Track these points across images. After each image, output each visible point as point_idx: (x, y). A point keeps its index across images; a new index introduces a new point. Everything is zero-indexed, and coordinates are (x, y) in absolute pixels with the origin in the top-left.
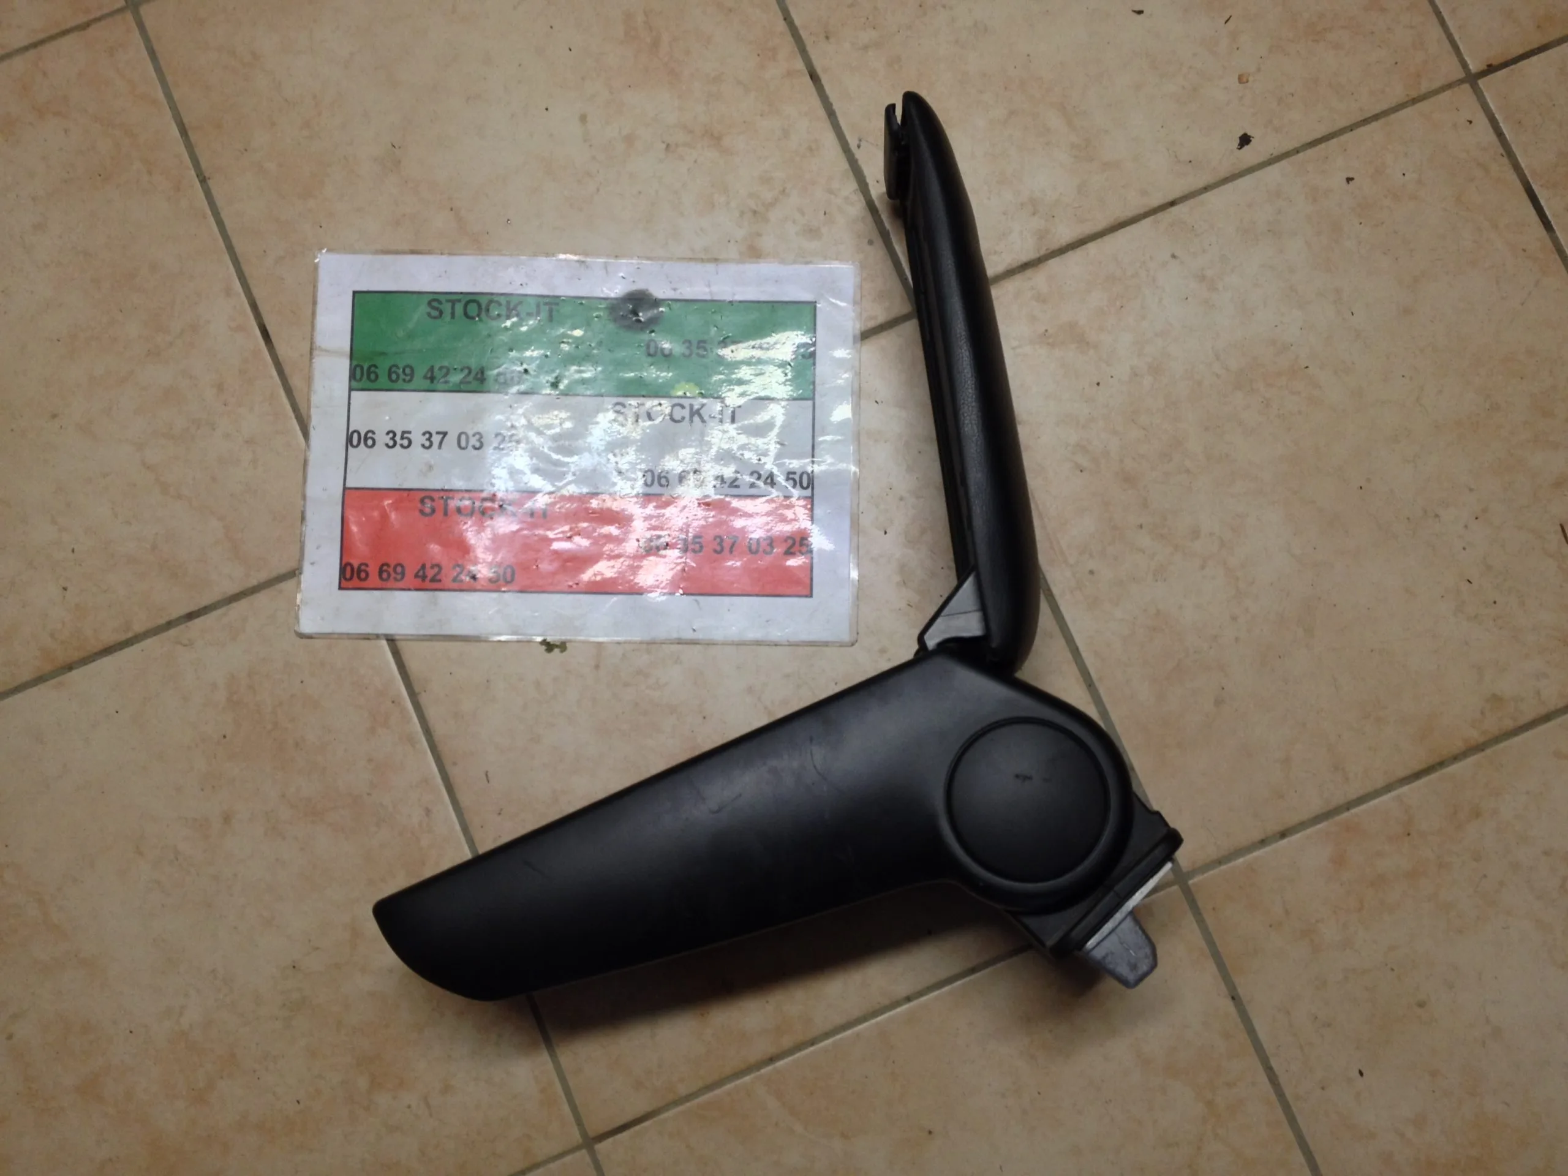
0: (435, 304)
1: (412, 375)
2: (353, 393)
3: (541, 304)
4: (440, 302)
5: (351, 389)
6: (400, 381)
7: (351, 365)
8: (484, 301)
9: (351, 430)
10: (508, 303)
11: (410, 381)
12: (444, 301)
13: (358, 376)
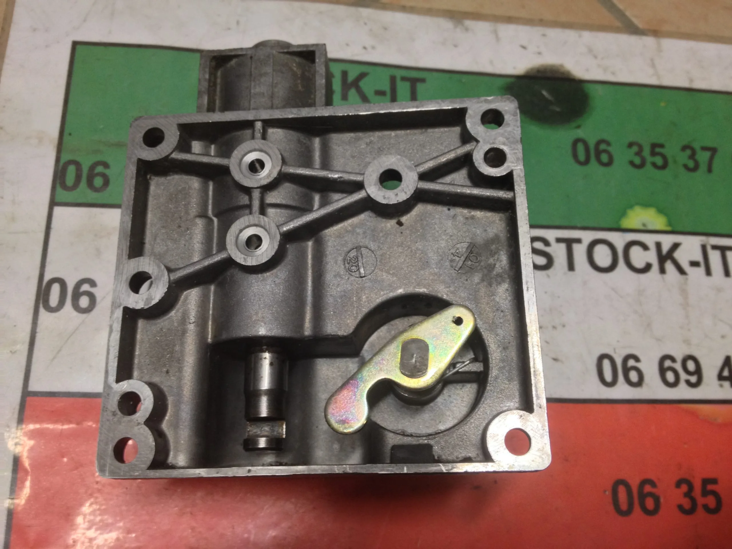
2: (58, 211)
3: (398, 79)
5: (53, 203)
7: (58, 160)
10: (345, 74)
13: (70, 179)
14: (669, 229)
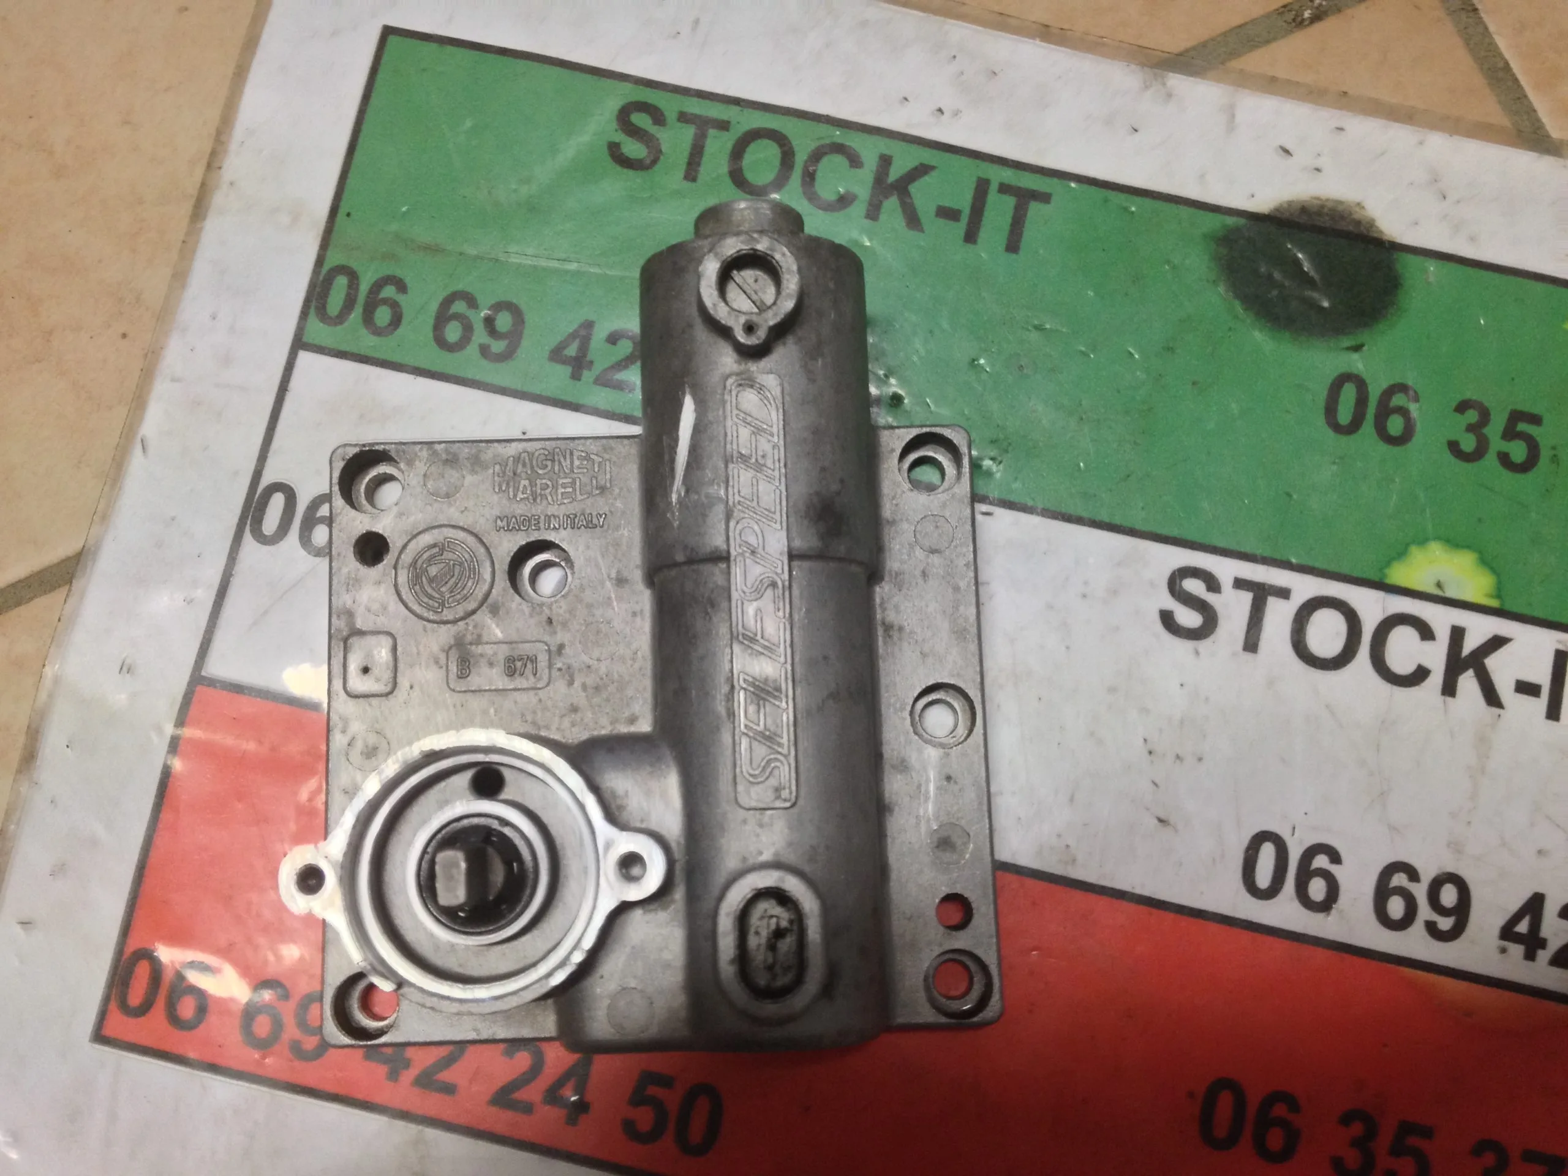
0: (641, 120)
1: (515, 336)
2: (305, 358)
3: (994, 187)
4: (658, 117)
5: (299, 343)
6: (472, 350)
7: (320, 262)
8: (803, 143)
9: (266, 480)
10: (885, 161)
11: (506, 356)
12: (671, 115)
13: (335, 301)
14: (1494, 603)
